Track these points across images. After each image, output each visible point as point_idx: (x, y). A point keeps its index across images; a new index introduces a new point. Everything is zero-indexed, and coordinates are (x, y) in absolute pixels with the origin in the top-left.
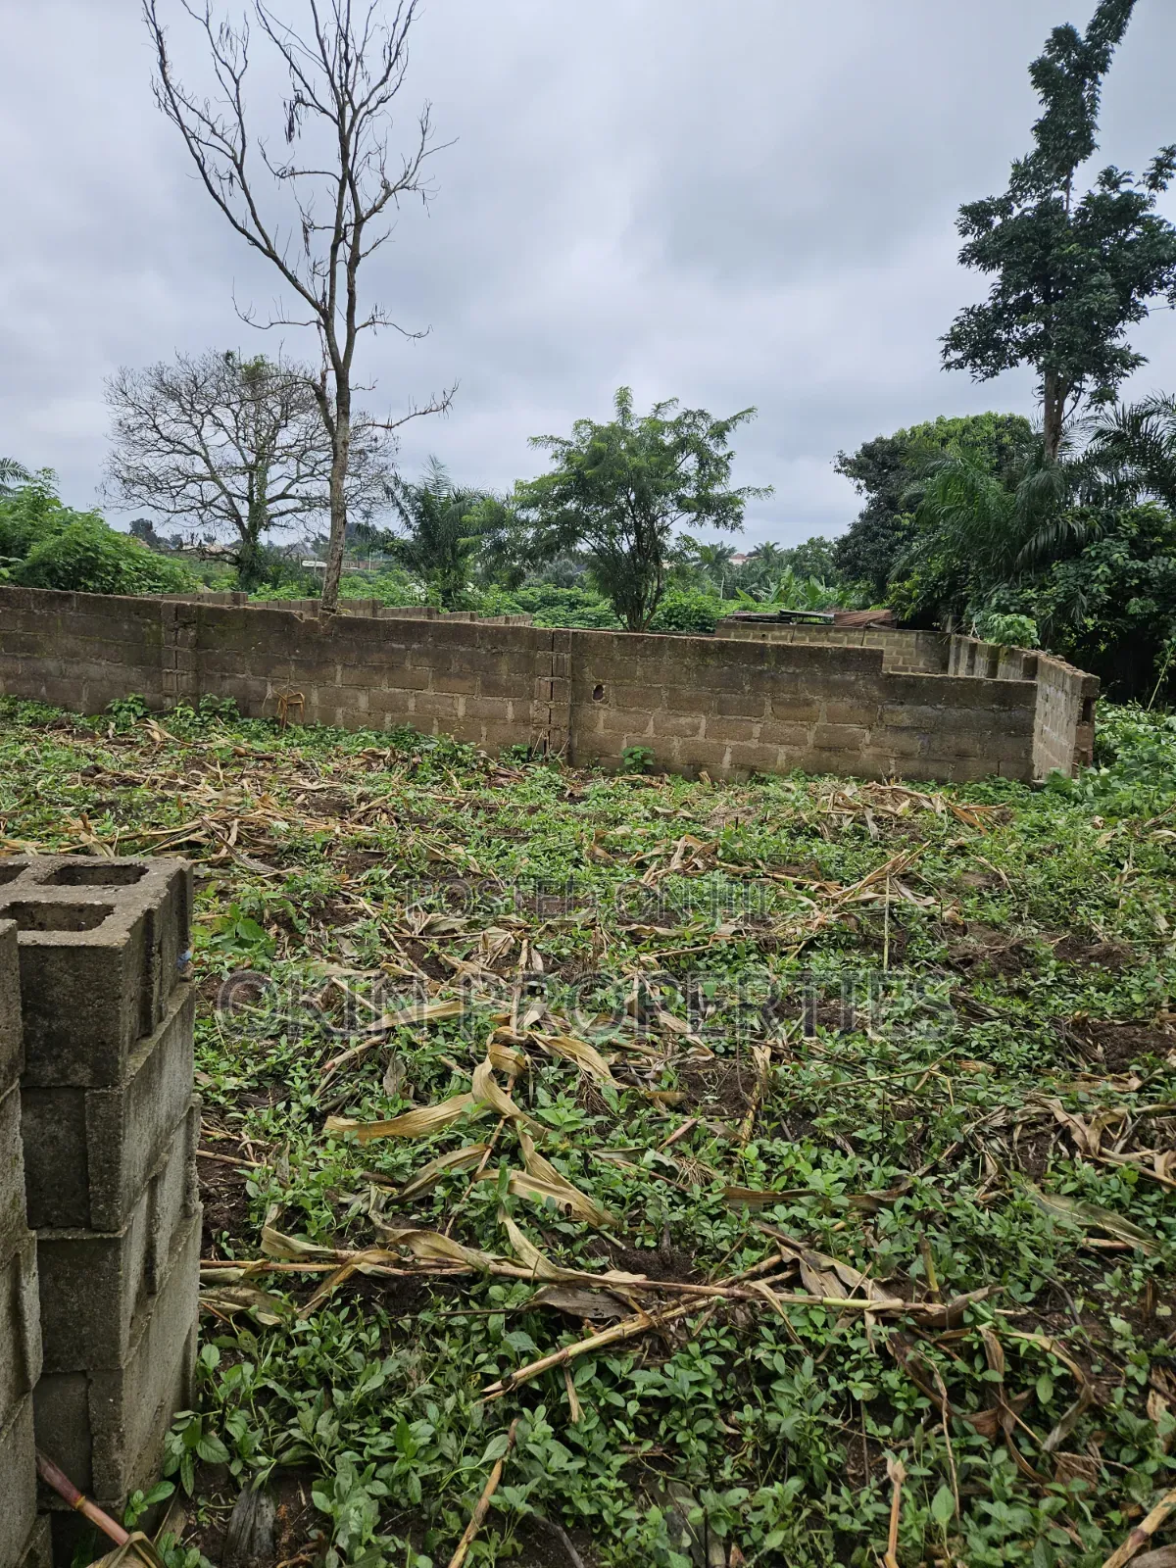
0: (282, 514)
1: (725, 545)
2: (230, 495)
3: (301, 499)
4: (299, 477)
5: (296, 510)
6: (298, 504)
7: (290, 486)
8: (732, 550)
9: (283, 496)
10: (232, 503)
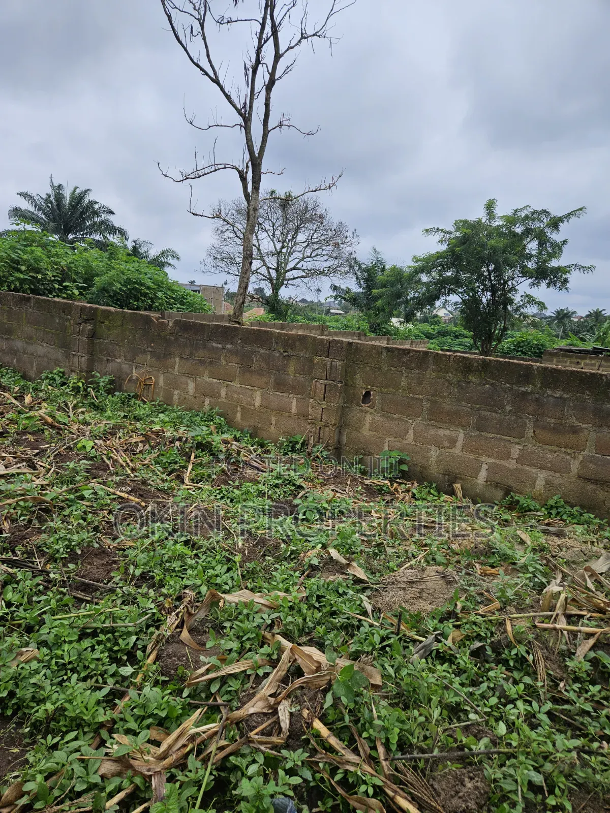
0: (294, 278)
1: (570, 309)
2: (268, 268)
3: (304, 270)
4: (303, 258)
5: (302, 277)
6: (302, 273)
7: (298, 263)
8: (575, 312)
9: (294, 268)
10: (269, 272)
